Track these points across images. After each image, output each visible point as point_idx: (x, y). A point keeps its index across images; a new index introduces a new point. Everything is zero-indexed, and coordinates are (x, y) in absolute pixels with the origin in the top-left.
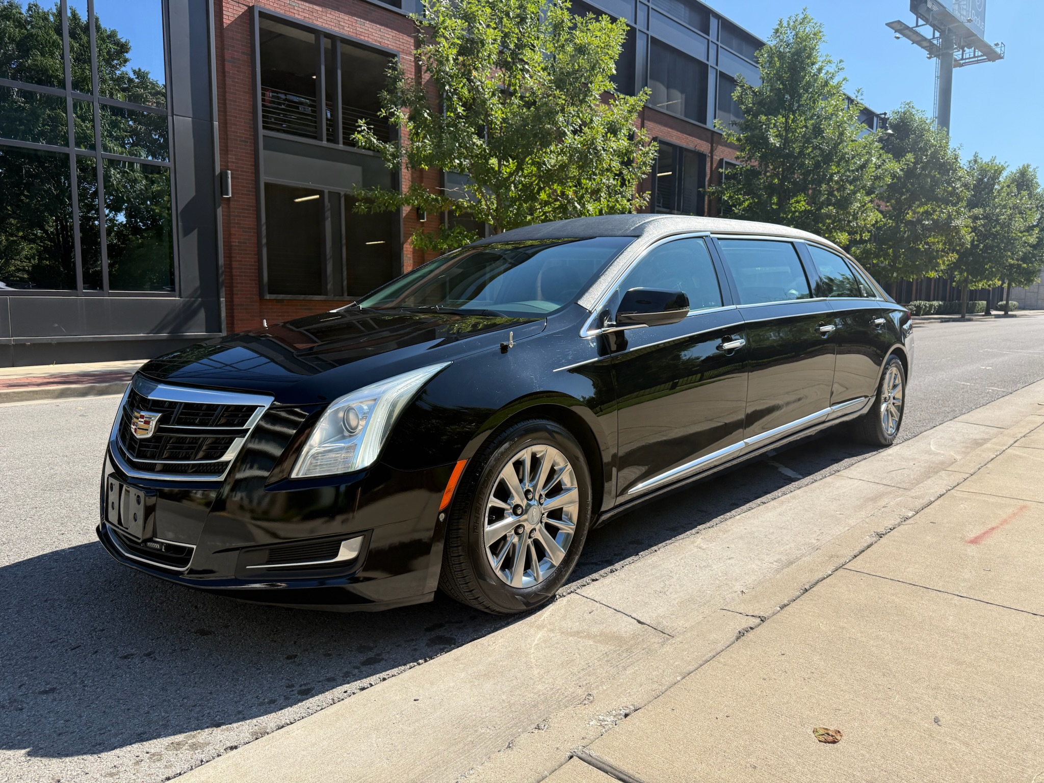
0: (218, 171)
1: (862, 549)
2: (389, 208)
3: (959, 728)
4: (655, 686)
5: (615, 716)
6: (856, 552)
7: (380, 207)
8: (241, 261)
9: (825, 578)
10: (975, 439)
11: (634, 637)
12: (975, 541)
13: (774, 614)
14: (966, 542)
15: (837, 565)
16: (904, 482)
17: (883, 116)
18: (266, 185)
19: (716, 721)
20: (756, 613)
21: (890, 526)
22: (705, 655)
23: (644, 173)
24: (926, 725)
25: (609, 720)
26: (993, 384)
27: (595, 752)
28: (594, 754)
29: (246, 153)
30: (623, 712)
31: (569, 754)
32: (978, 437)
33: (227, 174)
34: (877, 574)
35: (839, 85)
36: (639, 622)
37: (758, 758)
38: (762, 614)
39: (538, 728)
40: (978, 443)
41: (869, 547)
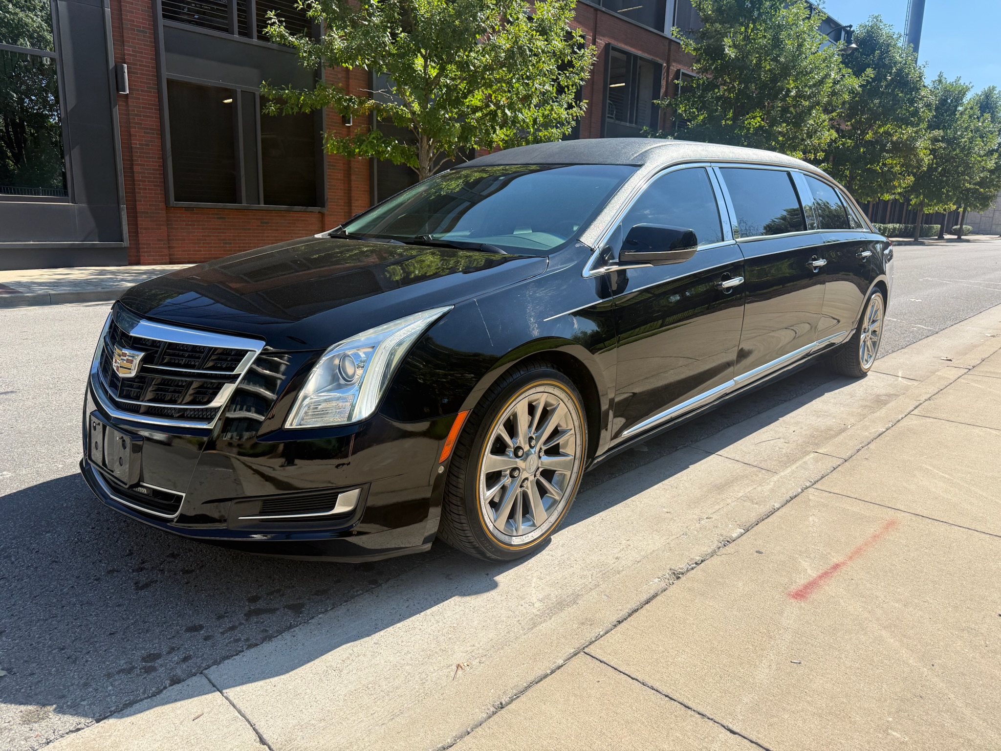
0: (112, 64)
2: (303, 110)
6: (623, 613)
7: (292, 109)
8: (144, 165)
9: (545, 676)
12: (800, 595)
14: (789, 594)
15: (580, 644)
17: (849, 29)
18: (170, 82)
21: (699, 558)
23: (582, 80)
29: (145, 45)
33: (123, 68)
41: (648, 602)
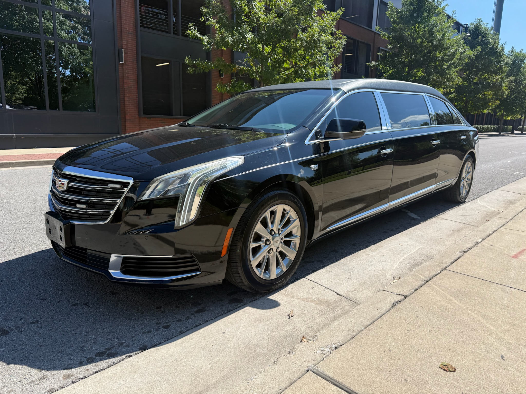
0: (117, 49)
1: (455, 259)
3: (514, 362)
4: (350, 332)
5: (330, 348)
6: (452, 261)
7: (200, 70)
9: (437, 275)
10: (509, 200)
11: (336, 302)
12: (515, 257)
13: (411, 294)
14: (511, 257)
15: (443, 268)
16: (473, 222)
17: (466, 26)
18: (142, 58)
19: (384, 353)
20: (402, 293)
21: (470, 247)
22: (376, 316)
23: (339, 53)
24: (497, 359)
25: (327, 351)
26: (518, 171)
27: (320, 368)
28: (320, 370)
29: (132, 40)
30: (334, 346)
31: (306, 369)
32: (511, 198)
33: (122, 51)
34: (465, 273)
35: (444, 8)
36: (338, 294)
37: (408, 375)
38: (405, 294)
39: (289, 353)
40: (512, 202)
41: (459, 258)
